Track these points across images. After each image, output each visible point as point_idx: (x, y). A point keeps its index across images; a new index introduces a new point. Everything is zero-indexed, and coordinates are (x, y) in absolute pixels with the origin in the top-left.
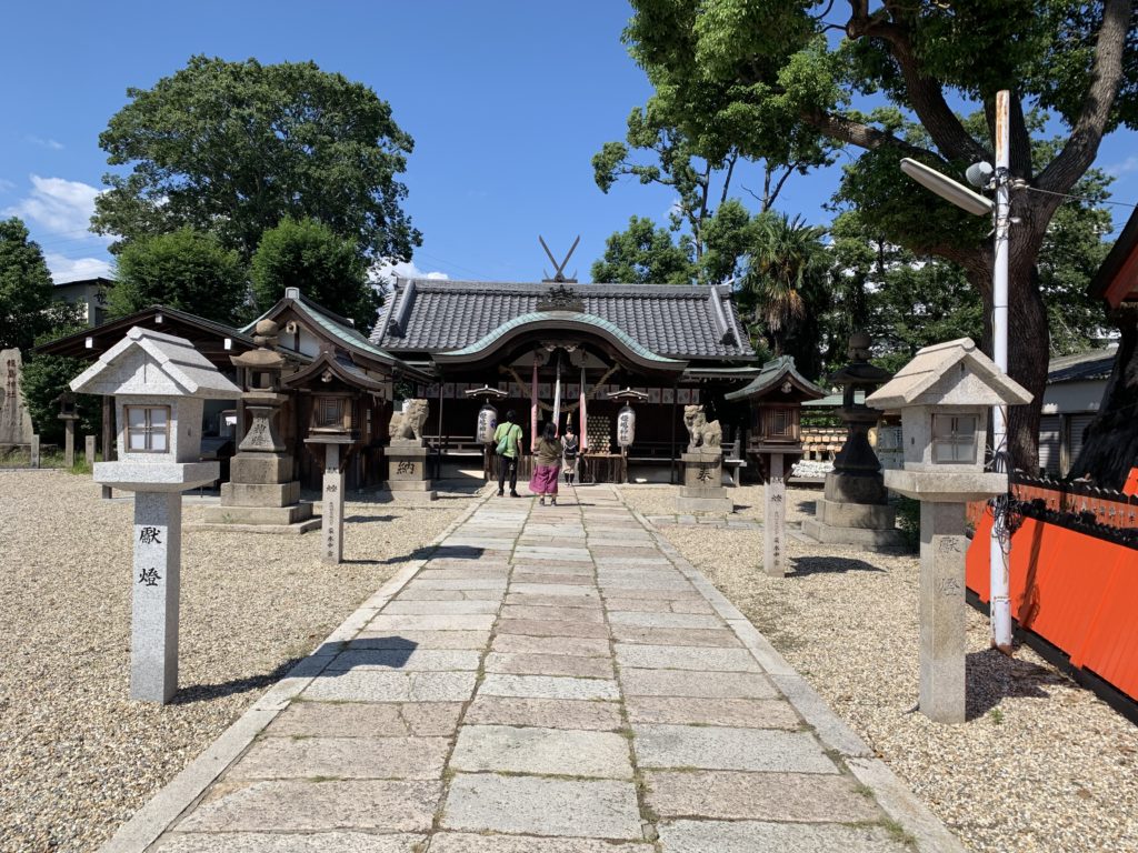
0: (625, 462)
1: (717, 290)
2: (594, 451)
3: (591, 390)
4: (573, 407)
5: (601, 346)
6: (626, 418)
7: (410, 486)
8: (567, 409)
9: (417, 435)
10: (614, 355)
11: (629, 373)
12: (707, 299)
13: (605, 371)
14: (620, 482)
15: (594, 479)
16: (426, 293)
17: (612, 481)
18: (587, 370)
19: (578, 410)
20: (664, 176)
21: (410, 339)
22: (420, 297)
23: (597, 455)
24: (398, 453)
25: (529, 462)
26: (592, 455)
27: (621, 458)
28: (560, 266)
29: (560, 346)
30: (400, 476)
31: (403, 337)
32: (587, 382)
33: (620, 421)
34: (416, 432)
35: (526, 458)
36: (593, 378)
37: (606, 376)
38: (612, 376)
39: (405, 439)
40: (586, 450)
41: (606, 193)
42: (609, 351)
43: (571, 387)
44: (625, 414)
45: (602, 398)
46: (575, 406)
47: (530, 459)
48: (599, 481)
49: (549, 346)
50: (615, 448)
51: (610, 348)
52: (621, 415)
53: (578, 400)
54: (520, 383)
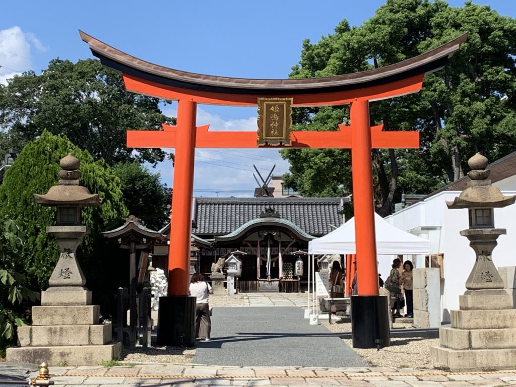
0: (299, 283)
1: (344, 200)
2: (285, 279)
3: (283, 250)
4: (275, 259)
5: (287, 232)
6: (299, 263)
7: (219, 289)
8: (273, 260)
9: (221, 271)
10: (293, 236)
11: (300, 244)
12: (339, 205)
13: (290, 242)
14: (298, 292)
15: (286, 291)
16: (202, 204)
17: (294, 291)
18: (282, 242)
19: (278, 260)
21: (200, 229)
22: (200, 206)
23: (287, 280)
24: (215, 277)
25: (256, 284)
26: (284, 280)
27: (297, 282)
28: (265, 181)
29: (270, 233)
30: (215, 286)
31: (196, 228)
32: (282, 246)
33: (297, 265)
34: (221, 270)
35: (255, 282)
36: (284, 245)
37: (290, 245)
38: (292, 244)
39: (217, 273)
40: (282, 278)
43: (274, 249)
44: (299, 261)
45: (289, 254)
46: (277, 258)
47: (257, 283)
48: (288, 292)
49: (265, 233)
50: (295, 277)
52: (297, 262)
53: (278, 255)
54: (251, 248)
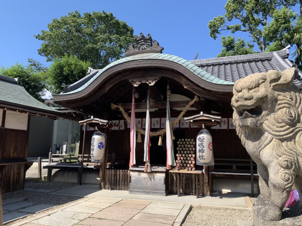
0: (206, 177)
1: (277, 53)
4: (162, 132)
5: (176, 79)
6: (203, 140)
10: (186, 85)
12: (271, 60)
14: (203, 195)
20: (243, 28)
23: (181, 171)
27: (202, 175)
29: (144, 82)
33: (198, 142)
37: (188, 106)
41: (215, 39)
42: (183, 81)
44: (202, 136)
48: (186, 194)
51: (184, 80)
52: (198, 137)
